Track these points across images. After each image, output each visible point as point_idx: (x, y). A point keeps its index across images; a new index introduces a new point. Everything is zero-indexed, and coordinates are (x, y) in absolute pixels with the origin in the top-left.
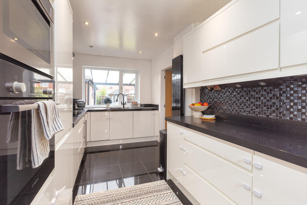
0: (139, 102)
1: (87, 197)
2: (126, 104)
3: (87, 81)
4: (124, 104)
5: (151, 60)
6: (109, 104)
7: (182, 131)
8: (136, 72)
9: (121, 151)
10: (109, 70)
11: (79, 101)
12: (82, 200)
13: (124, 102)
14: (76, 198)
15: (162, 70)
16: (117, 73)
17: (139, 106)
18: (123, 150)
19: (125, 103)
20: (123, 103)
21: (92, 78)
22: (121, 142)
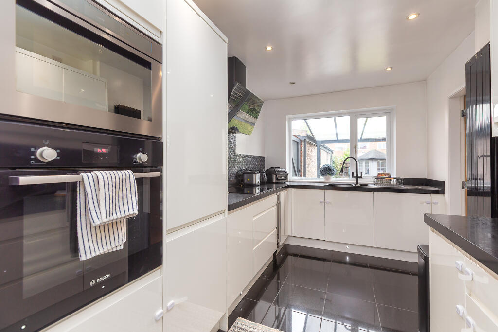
0: (394, 174)
1: (251, 326)
2: (361, 177)
3: (303, 139)
4: (357, 177)
5: (425, 80)
6: (328, 176)
7: (460, 263)
8: (388, 113)
9: (348, 266)
10: (335, 116)
11: (278, 171)
12: (242, 329)
13: (357, 174)
14: (237, 321)
15: (452, 98)
16: (347, 119)
17: (394, 182)
18: (351, 266)
19: (360, 175)
20: (355, 175)
21: (312, 134)
22: (347, 249)
